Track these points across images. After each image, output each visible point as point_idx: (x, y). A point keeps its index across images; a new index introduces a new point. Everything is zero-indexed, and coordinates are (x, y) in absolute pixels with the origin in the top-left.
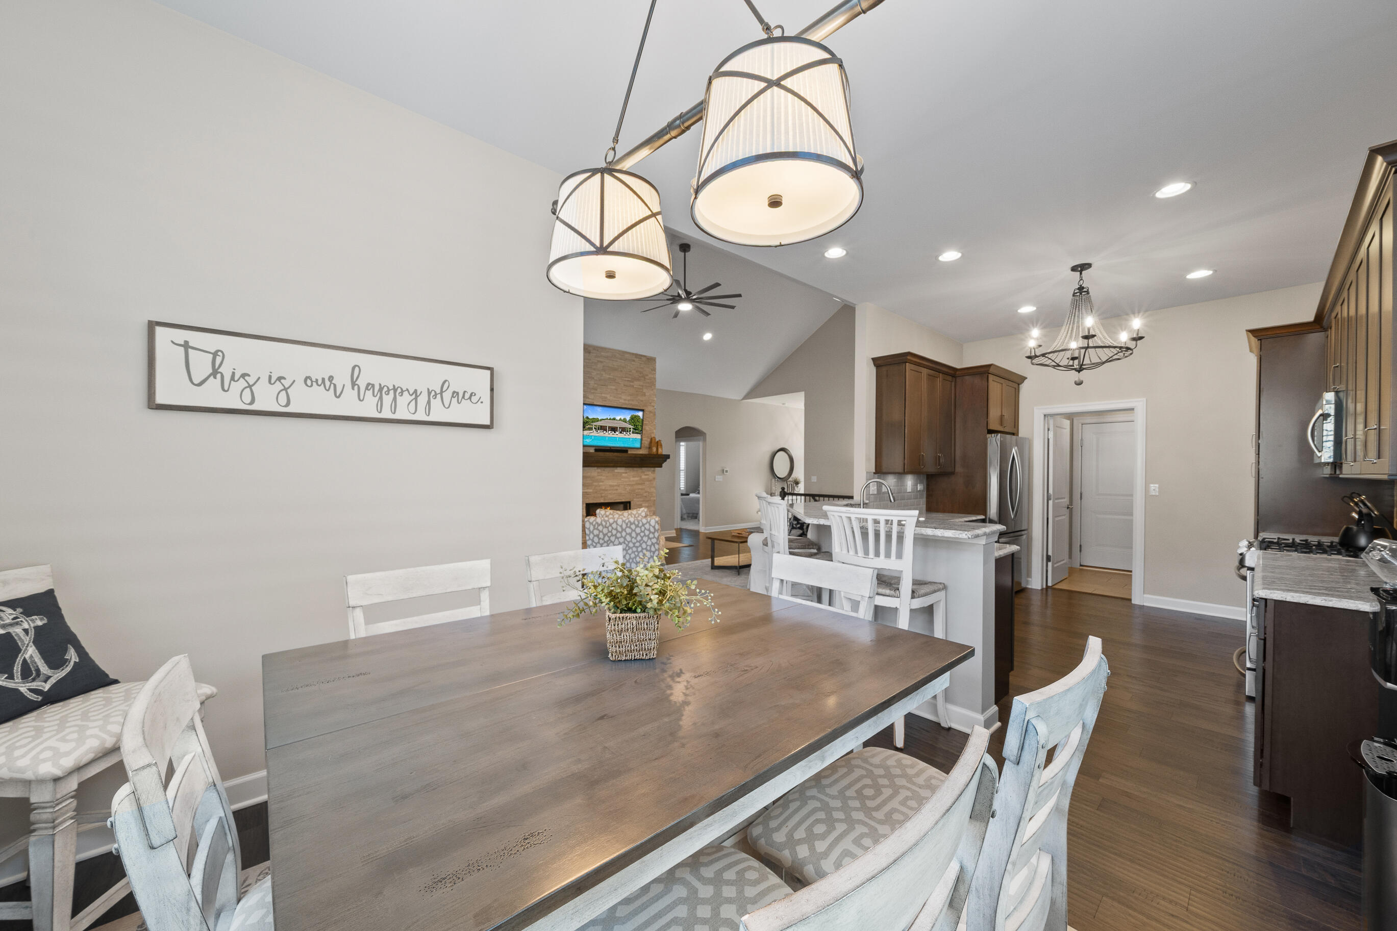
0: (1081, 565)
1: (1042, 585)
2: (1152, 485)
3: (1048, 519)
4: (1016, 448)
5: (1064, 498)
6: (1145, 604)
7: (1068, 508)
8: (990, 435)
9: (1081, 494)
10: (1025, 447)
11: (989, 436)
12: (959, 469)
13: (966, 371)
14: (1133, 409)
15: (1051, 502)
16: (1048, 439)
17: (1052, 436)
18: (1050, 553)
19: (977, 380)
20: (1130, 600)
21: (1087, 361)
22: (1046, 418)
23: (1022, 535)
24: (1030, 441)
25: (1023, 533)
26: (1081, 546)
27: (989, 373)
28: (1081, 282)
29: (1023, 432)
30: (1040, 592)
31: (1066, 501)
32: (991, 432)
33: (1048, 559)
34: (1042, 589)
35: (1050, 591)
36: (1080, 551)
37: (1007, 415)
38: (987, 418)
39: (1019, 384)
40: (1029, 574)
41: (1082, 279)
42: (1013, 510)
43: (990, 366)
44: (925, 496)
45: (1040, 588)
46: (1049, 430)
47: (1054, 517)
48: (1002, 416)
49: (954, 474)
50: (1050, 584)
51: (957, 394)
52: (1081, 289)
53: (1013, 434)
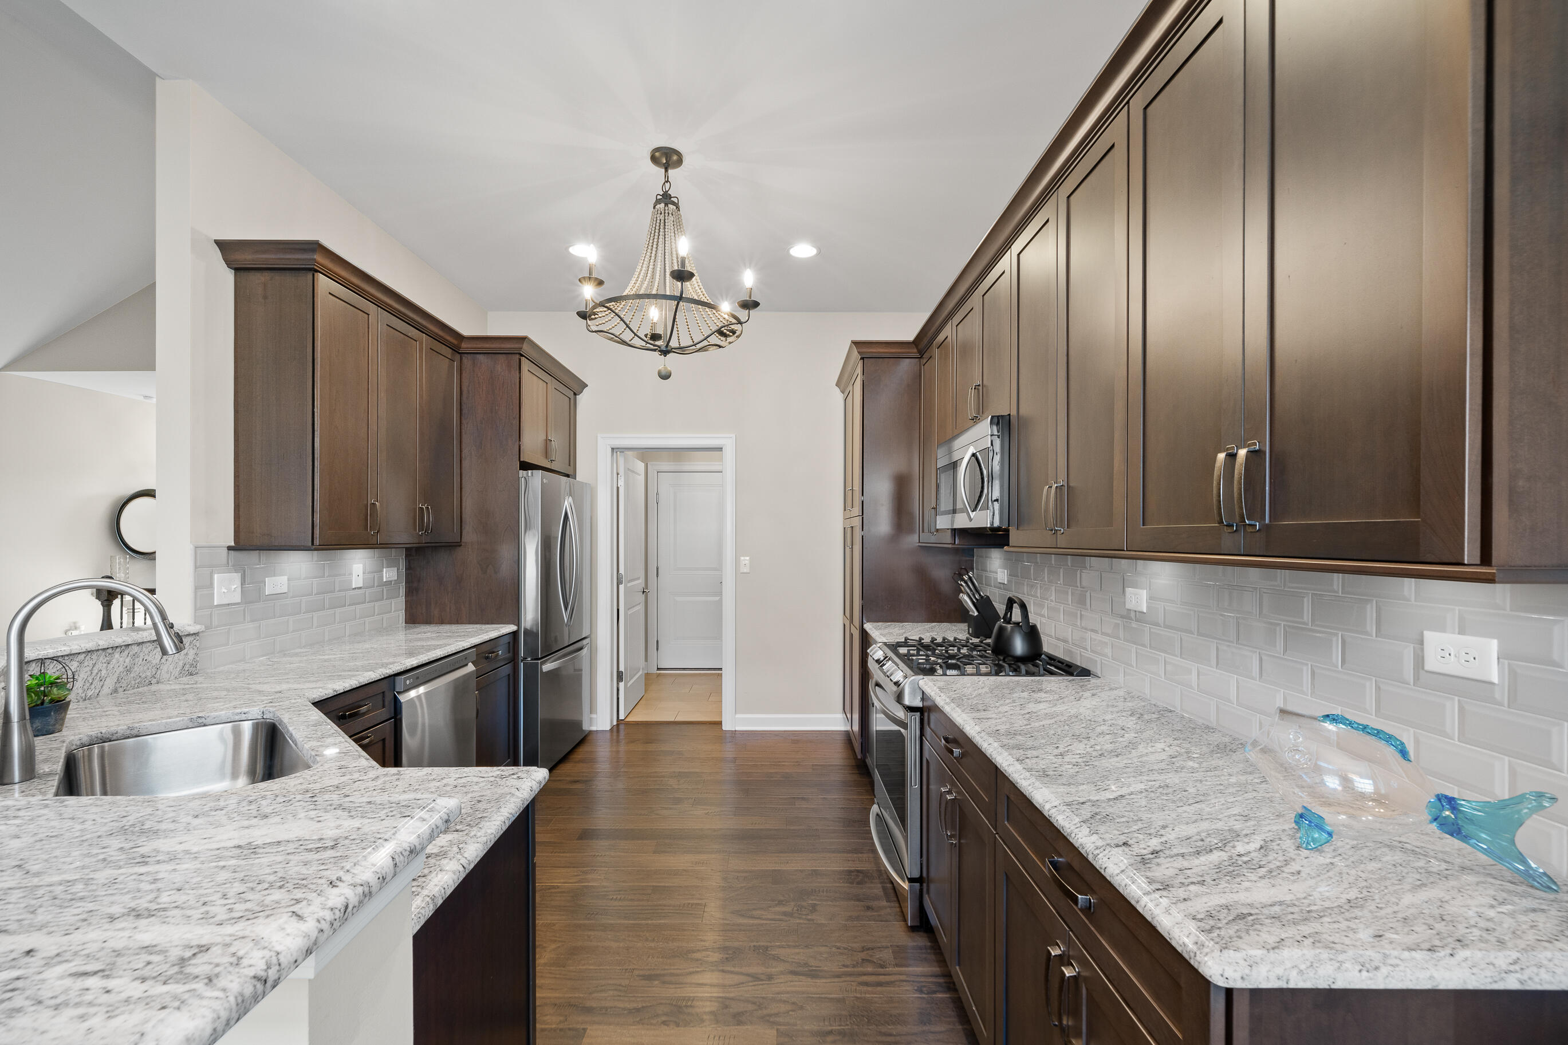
0: (658, 669)
1: (612, 721)
2: (742, 558)
3: (618, 610)
4: (570, 499)
5: (638, 579)
6: (738, 729)
7: (644, 592)
8: (525, 472)
9: (657, 569)
10: (584, 496)
11: (522, 473)
12: (470, 536)
13: (480, 345)
14: (720, 449)
15: (621, 587)
16: (618, 488)
17: (623, 483)
18: (622, 669)
19: (500, 366)
20: (720, 723)
21: (674, 343)
22: (615, 454)
23: (581, 649)
24: (591, 490)
25: (585, 642)
26: (657, 642)
27: (522, 356)
28: (667, 185)
29: (582, 474)
30: (608, 735)
31: (640, 583)
32: (525, 466)
33: (620, 677)
34: (612, 729)
35: (622, 727)
36: (657, 649)
37: (558, 443)
38: (520, 440)
39: (575, 394)
40: (592, 710)
41: (667, 181)
42: (566, 609)
43: (523, 339)
44: (402, 591)
45: (608, 728)
46: (618, 474)
47: (627, 609)
48: (547, 441)
49: (460, 546)
50: (622, 717)
51: (465, 389)
52: (666, 198)
53: (568, 476)
